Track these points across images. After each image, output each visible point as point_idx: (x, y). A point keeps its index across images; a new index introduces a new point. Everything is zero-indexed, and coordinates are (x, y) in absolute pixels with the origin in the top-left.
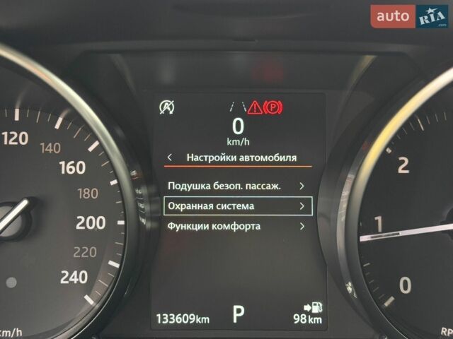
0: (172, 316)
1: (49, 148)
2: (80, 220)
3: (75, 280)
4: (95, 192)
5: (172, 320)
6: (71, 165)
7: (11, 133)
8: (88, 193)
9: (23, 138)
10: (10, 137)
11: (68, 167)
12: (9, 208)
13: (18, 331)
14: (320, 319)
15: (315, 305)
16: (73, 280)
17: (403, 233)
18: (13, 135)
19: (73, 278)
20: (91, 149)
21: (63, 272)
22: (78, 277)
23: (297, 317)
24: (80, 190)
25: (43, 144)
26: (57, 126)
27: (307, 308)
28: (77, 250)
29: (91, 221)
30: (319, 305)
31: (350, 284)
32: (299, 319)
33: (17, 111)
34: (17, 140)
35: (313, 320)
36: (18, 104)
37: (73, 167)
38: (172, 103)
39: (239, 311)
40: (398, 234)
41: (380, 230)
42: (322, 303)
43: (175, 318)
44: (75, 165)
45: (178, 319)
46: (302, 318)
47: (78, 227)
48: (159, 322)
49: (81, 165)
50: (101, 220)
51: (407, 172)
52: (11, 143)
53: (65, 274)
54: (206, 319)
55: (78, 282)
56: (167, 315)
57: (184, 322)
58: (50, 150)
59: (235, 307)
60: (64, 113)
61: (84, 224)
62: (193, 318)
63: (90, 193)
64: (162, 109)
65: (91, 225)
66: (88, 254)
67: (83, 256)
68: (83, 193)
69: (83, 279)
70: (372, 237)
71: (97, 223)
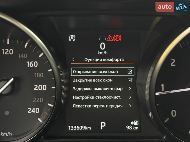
0: (75, 127)
1: (22, 56)
2: (36, 86)
3: (34, 112)
4: (42, 74)
5: (75, 129)
6: (31, 63)
7: (6, 49)
8: (39, 75)
9: (11, 52)
10: (5, 51)
11: (30, 64)
12: (6, 82)
13: (10, 133)
14: (138, 128)
15: (135, 122)
16: (33, 112)
17: (173, 92)
18: (7, 50)
19: (33, 111)
20: (40, 56)
21: (29, 108)
22: (35, 111)
23: (128, 127)
24: (36, 73)
25: (19, 54)
26: (25, 47)
27: (132, 123)
28: (35, 99)
29: (40, 87)
30: (137, 122)
31: (150, 113)
32: (129, 128)
33: (8, 40)
34: (8, 52)
35: (135, 128)
36: (9, 37)
37: (32, 64)
38: (74, 36)
39: (103, 124)
40: (171, 92)
41: (163, 90)
42: (138, 121)
43: (76, 128)
44: (33, 63)
45: (77, 128)
46: (130, 127)
47: (35, 89)
48: (70, 129)
49: (36, 63)
50: (45, 87)
51: (175, 65)
52: (6, 54)
53: (29, 109)
54: (90, 128)
55: (35, 113)
56: (73, 126)
57: (80, 129)
58: (23, 57)
59: (102, 123)
60: (28, 41)
61: (37, 88)
62: (84, 128)
63: (40, 75)
64: (70, 39)
65: (40, 88)
66: (39, 101)
67: (37, 102)
68: (37, 75)
69: (37, 112)
70: (160, 93)
71: (43, 88)
